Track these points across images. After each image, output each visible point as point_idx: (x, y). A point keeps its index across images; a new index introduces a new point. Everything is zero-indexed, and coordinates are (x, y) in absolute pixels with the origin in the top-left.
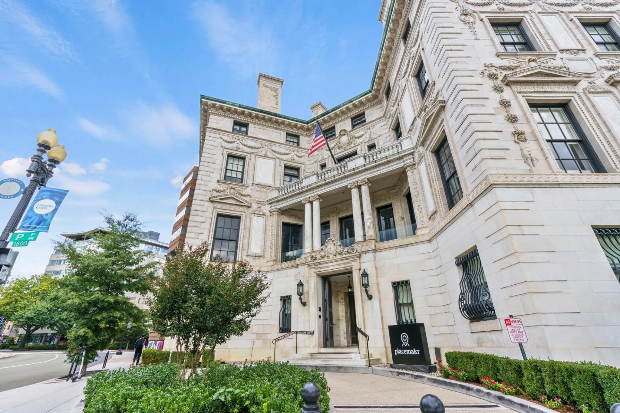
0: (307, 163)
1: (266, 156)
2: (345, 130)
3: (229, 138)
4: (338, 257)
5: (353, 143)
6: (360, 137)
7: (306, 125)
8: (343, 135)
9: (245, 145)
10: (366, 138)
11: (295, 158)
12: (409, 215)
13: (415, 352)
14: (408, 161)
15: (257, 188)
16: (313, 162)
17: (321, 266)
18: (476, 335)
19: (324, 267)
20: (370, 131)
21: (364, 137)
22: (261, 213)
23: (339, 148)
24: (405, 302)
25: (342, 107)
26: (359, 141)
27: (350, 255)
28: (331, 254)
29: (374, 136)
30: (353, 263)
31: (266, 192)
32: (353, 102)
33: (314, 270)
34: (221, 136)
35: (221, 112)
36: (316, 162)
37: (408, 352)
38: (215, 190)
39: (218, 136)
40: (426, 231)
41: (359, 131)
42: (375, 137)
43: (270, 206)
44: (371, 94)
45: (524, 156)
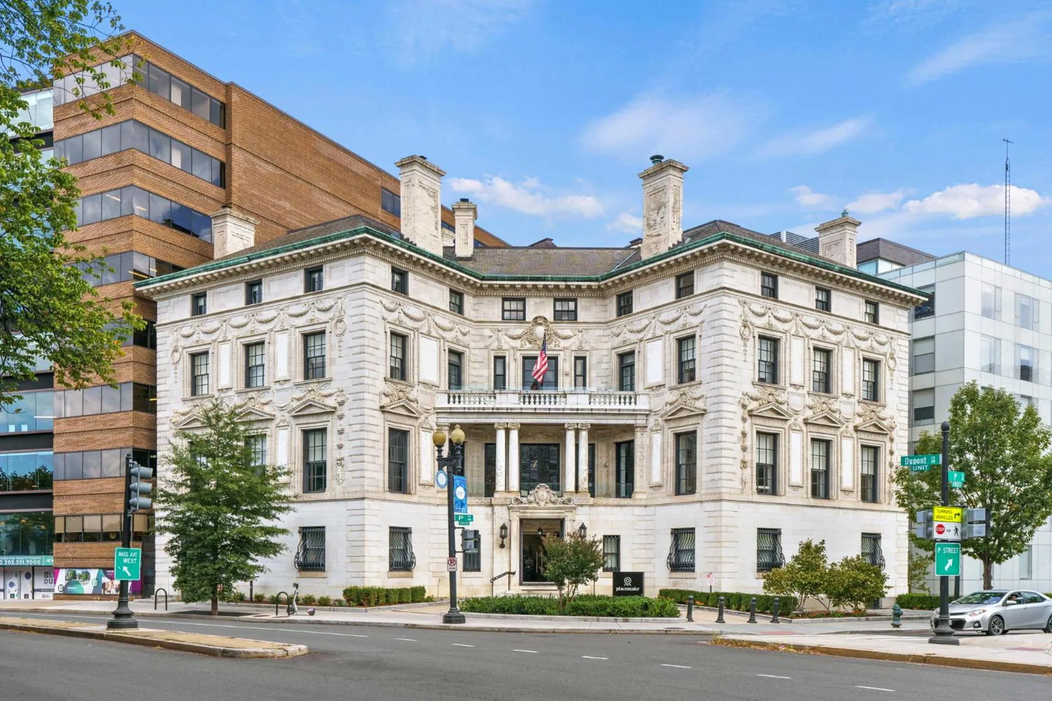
0: (472, 345)
1: (429, 335)
2: (545, 318)
3: (389, 301)
4: (551, 505)
5: (554, 343)
6: (566, 338)
7: (480, 282)
8: (541, 324)
9: (407, 316)
10: (573, 343)
11: (460, 337)
12: (614, 465)
13: (634, 589)
14: (640, 421)
15: (423, 389)
16: (483, 347)
17: (526, 511)
18: (672, 580)
19: (531, 513)
20: (582, 336)
21: (571, 340)
22: (428, 426)
23: (530, 342)
24: (609, 552)
25: (548, 281)
26: (563, 344)
27: (566, 506)
28: (542, 501)
29: (586, 347)
30: (567, 514)
31: (431, 394)
32: (568, 283)
33: (518, 513)
34: (381, 298)
35: (380, 254)
36: (486, 347)
37: (629, 589)
38: (384, 394)
39: (378, 299)
40: (644, 496)
41: (565, 329)
42: (588, 349)
43: (435, 416)
44: (597, 283)
45: (742, 479)
